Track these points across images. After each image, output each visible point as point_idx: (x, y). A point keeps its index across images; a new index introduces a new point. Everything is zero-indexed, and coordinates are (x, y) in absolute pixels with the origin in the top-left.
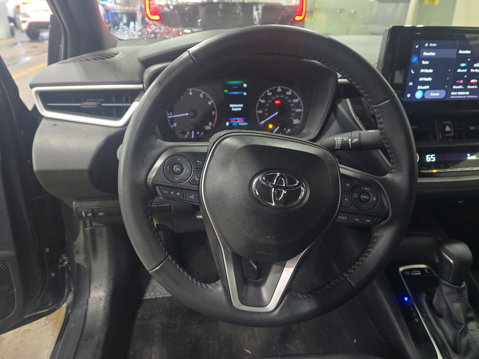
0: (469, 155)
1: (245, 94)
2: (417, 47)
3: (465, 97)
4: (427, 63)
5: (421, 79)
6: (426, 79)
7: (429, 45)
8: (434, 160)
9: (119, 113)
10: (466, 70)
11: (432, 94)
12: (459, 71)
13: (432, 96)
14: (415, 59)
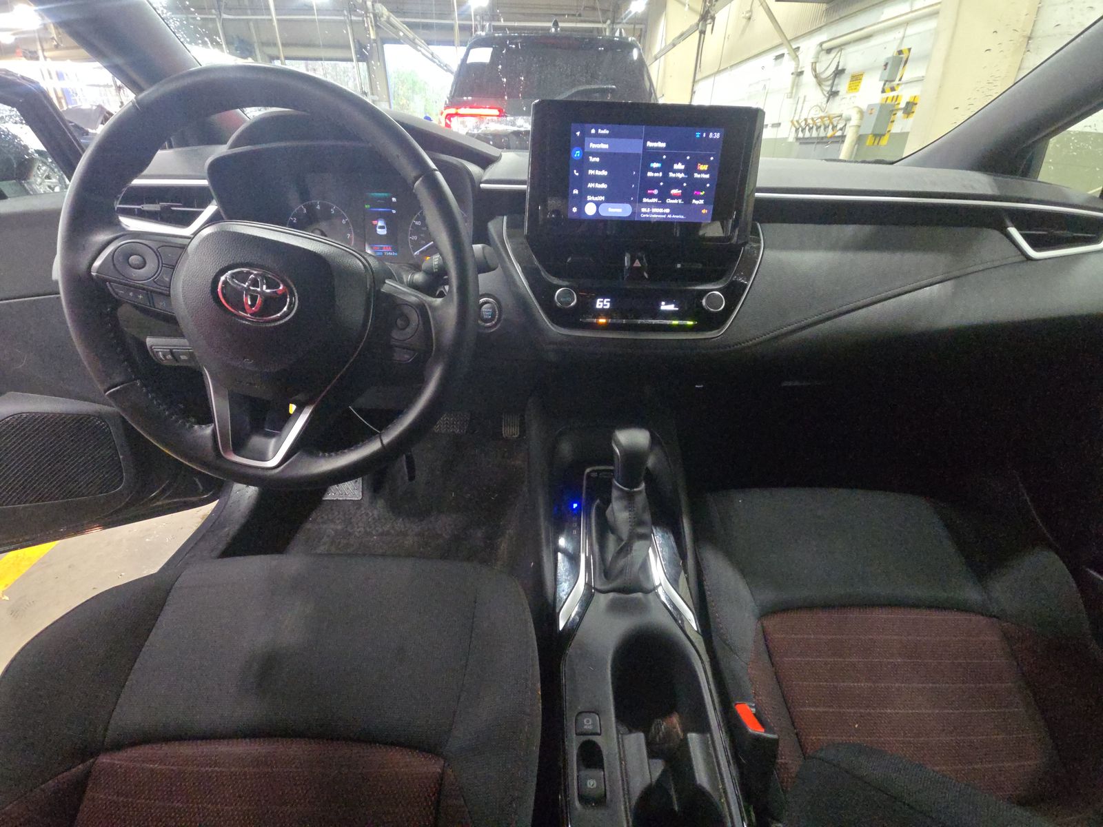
0: (663, 303)
1: (394, 211)
2: (578, 133)
3: (665, 216)
4: (597, 160)
5: (590, 185)
6: (598, 186)
7: (597, 131)
8: (608, 306)
9: (185, 220)
10: (661, 174)
11: (610, 210)
12: (650, 174)
13: (611, 212)
14: (577, 154)
